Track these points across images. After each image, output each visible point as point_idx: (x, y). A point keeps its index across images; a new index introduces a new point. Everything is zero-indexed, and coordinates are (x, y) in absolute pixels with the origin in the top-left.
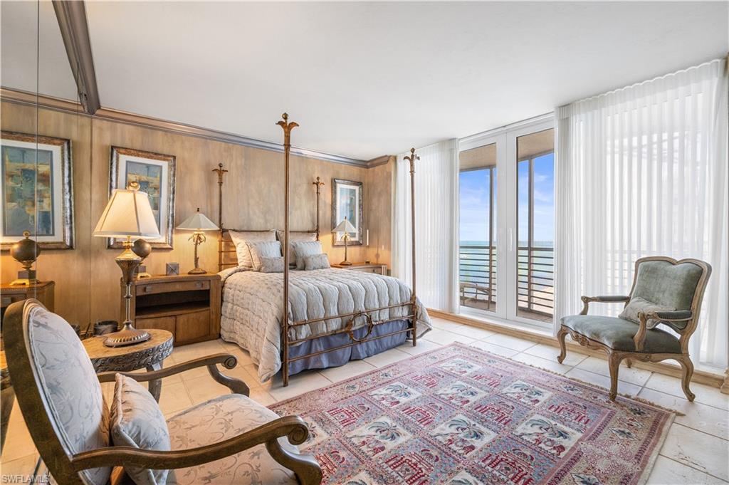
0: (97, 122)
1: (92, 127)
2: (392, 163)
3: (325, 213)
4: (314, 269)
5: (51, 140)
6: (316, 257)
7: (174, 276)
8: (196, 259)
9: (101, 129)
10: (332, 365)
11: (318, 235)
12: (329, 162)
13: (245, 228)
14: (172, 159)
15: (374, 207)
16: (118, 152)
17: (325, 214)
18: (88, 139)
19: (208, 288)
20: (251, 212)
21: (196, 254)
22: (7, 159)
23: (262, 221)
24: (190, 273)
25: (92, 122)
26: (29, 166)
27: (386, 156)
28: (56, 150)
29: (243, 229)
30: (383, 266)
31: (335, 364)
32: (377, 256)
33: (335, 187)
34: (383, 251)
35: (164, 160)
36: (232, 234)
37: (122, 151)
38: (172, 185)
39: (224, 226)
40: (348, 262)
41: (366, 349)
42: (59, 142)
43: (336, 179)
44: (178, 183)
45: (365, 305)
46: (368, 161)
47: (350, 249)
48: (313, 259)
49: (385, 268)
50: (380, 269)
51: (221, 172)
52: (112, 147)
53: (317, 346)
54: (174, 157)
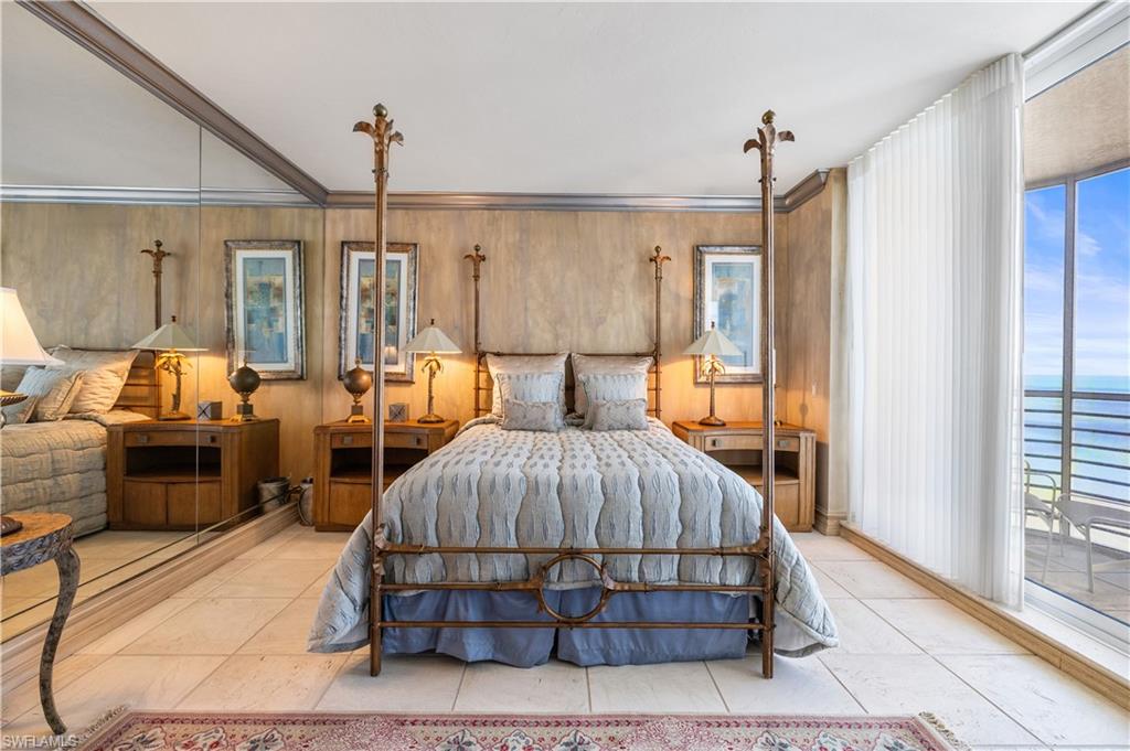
0: (330, 212)
1: (324, 220)
2: (834, 189)
3: (675, 317)
4: (611, 428)
5: (282, 244)
6: (616, 405)
7: (398, 423)
8: (431, 398)
9: (334, 222)
10: (500, 657)
11: (656, 363)
12: (687, 213)
13: (520, 351)
14: (412, 247)
15: (798, 298)
16: (350, 249)
17: (676, 319)
18: (321, 240)
19: (425, 447)
20: (530, 323)
21: (430, 392)
22: (248, 273)
23: (548, 337)
24: (419, 421)
25: (324, 213)
26: (265, 279)
27: (817, 174)
28: (288, 255)
29: (516, 352)
30: (802, 435)
31: (506, 658)
32: (803, 409)
33: (701, 262)
34: (813, 398)
35: (403, 252)
36: (490, 359)
37: (354, 246)
38: (412, 286)
39: (482, 348)
40: (716, 419)
41: (601, 643)
42: (288, 245)
43: (703, 246)
44: (422, 283)
45: (597, 535)
46: (786, 197)
47: (738, 390)
48: (609, 409)
49: (810, 440)
50: (796, 440)
51: (476, 259)
52: (343, 243)
53: (462, 608)
54: (415, 245)
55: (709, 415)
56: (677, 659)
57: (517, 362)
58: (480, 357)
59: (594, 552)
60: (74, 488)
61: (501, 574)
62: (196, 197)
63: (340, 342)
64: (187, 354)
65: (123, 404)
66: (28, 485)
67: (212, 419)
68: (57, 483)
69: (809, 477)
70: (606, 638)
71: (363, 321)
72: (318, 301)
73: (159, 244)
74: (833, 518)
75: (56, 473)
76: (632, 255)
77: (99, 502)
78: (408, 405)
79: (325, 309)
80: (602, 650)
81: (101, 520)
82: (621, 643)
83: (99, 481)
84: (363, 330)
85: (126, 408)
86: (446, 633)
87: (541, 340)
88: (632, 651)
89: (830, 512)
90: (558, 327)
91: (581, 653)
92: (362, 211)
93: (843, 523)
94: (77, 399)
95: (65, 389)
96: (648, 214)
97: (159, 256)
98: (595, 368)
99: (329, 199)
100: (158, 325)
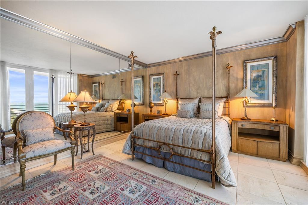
0: (148, 69)
2: (298, 30)
4: (204, 118)
7: (158, 114)
8: (165, 109)
9: (149, 71)
11: (228, 100)
16: (151, 76)
18: (146, 75)
20: (190, 90)
23: (195, 93)
24: (163, 114)
28: (141, 79)
29: (187, 98)
30: (281, 125)
36: (179, 100)
37: (152, 75)
38: (163, 83)
39: (178, 97)
40: (248, 118)
41: (173, 167)
42: (141, 77)
43: (246, 61)
44: (165, 82)
45: (172, 141)
46: (284, 36)
47: (262, 109)
48: (204, 113)
49: (285, 127)
50: (279, 127)
51: (177, 75)
52: (150, 75)
53: (146, 151)
54: (164, 73)
55: (244, 117)
56: (191, 176)
57: (185, 100)
58: (177, 99)
59: (171, 144)
60: (110, 123)
61: (152, 146)
62: (119, 71)
63: (150, 96)
64: (125, 100)
65: (118, 109)
66: (104, 121)
67: (129, 112)
68: (107, 122)
69: (285, 141)
70: (174, 165)
71: (154, 92)
72: (146, 88)
73: (122, 80)
74: (297, 158)
75: (107, 120)
76: (221, 67)
77: (113, 125)
78: (161, 111)
79: (147, 90)
80: (173, 168)
81: (113, 129)
82: (177, 168)
83: (113, 122)
84: (154, 94)
85: (119, 110)
86: (144, 155)
87: (193, 94)
88: (180, 171)
89: (295, 156)
90: (198, 90)
91: (168, 167)
92: (153, 67)
93: (301, 161)
94: (112, 108)
95: (110, 106)
96: (226, 54)
97: (122, 82)
98: (206, 102)
99: (148, 66)
100: (122, 94)
